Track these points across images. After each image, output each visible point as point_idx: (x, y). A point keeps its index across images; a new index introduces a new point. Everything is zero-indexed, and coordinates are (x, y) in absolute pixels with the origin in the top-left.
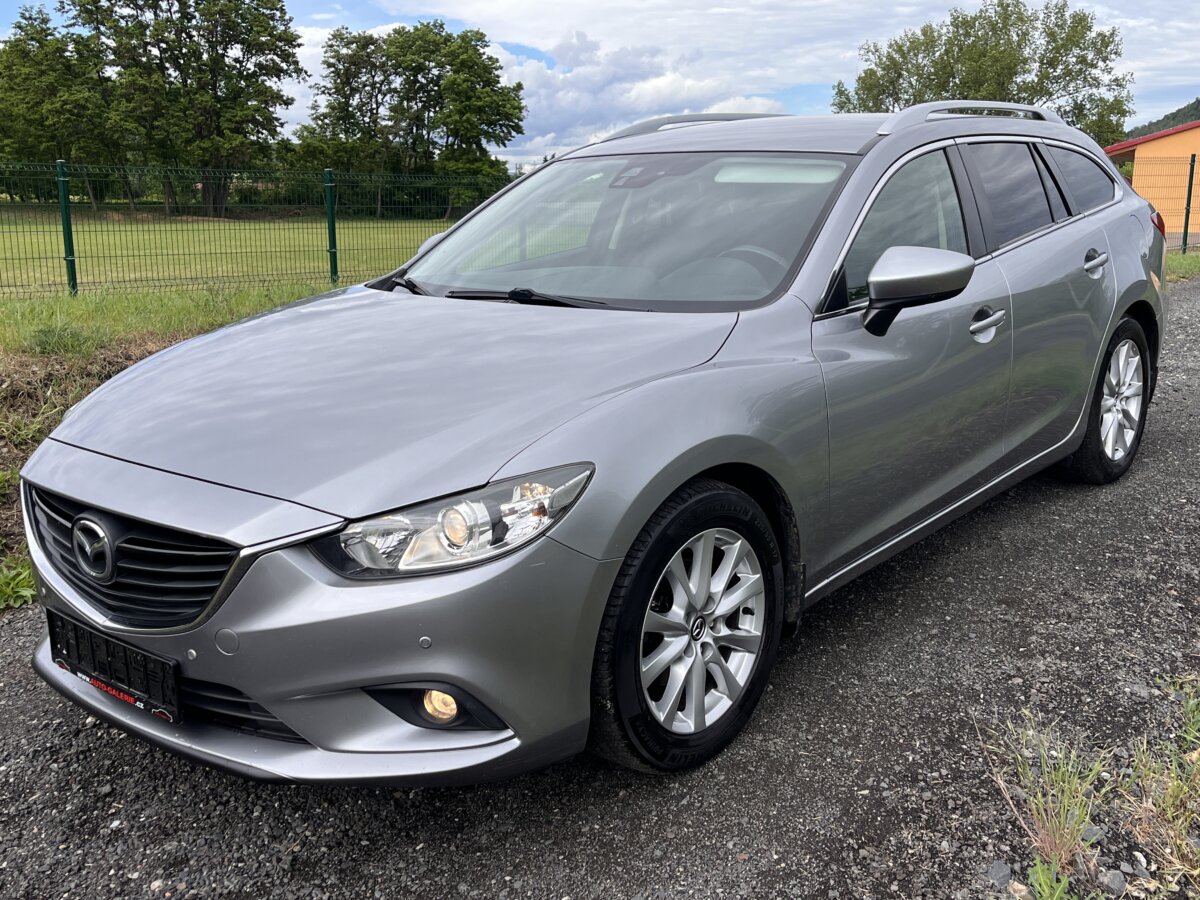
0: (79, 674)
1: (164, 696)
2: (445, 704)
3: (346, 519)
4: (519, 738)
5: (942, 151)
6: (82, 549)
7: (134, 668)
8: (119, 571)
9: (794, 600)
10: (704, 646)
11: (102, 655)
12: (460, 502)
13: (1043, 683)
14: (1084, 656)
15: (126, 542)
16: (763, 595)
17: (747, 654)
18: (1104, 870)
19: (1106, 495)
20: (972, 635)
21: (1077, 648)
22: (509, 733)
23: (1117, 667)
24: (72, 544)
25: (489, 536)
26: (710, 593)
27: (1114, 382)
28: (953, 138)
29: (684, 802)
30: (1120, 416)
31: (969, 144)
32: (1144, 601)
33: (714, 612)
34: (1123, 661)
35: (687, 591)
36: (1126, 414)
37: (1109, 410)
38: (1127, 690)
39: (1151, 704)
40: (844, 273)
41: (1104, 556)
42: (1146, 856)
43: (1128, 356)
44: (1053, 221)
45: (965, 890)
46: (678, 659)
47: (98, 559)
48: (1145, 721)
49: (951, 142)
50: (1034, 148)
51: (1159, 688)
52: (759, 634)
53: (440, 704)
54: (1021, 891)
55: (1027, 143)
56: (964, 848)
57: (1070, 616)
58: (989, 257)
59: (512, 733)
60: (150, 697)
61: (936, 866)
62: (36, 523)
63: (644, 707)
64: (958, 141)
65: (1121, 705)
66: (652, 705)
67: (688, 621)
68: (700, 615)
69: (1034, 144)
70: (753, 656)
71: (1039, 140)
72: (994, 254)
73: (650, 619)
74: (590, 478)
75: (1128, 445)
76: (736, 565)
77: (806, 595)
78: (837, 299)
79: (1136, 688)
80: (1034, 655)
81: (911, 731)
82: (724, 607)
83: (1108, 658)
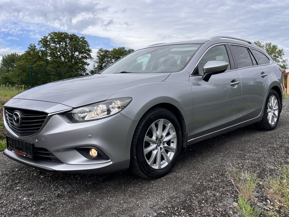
0: (12, 151)
1: (30, 152)
2: (95, 153)
3: (73, 108)
4: (112, 162)
5: (224, 45)
6: (14, 119)
7: (24, 147)
8: (22, 123)
9: (185, 142)
10: (161, 148)
11: (17, 145)
12: (100, 104)
13: (247, 165)
14: (258, 160)
15: (24, 116)
16: (176, 138)
17: (172, 152)
18: (258, 202)
19: (269, 132)
20: (231, 156)
21: (257, 159)
22: (110, 160)
23: (267, 163)
24: (12, 118)
25: (106, 113)
26: (162, 135)
27: (271, 105)
28: (227, 43)
29: (154, 185)
30: (273, 114)
31: (231, 45)
32: (275, 151)
33: (163, 140)
34: (268, 161)
35: (156, 134)
36: (274, 114)
37: (269, 112)
38: (269, 167)
39: (274, 170)
40: (198, 67)
41: (267, 142)
42: (270, 201)
43: (274, 100)
44: (253, 65)
45: (222, 203)
46: (154, 150)
47: (17, 121)
48: (273, 174)
49: (227, 44)
50: (248, 49)
51: (277, 167)
52: (175, 148)
53: (94, 153)
54: (236, 205)
55: (246, 47)
56: (222, 195)
57: (256, 153)
58: (236, 70)
59: (111, 160)
60: (27, 153)
61: (215, 198)
62: (6, 117)
63: (144, 159)
64: (228, 44)
65: (267, 170)
66: (147, 161)
67: (157, 141)
68: (159, 140)
69: (248, 48)
70: (174, 153)
71: (250, 47)
72: (237, 69)
73: (146, 138)
74: (131, 101)
75: (275, 122)
76: (169, 130)
77: (188, 141)
78: (196, 73)
79: (271, 167)
80: (246, 160)
81: (213, 172)
82: (166, 139)
83: (265, 161)
